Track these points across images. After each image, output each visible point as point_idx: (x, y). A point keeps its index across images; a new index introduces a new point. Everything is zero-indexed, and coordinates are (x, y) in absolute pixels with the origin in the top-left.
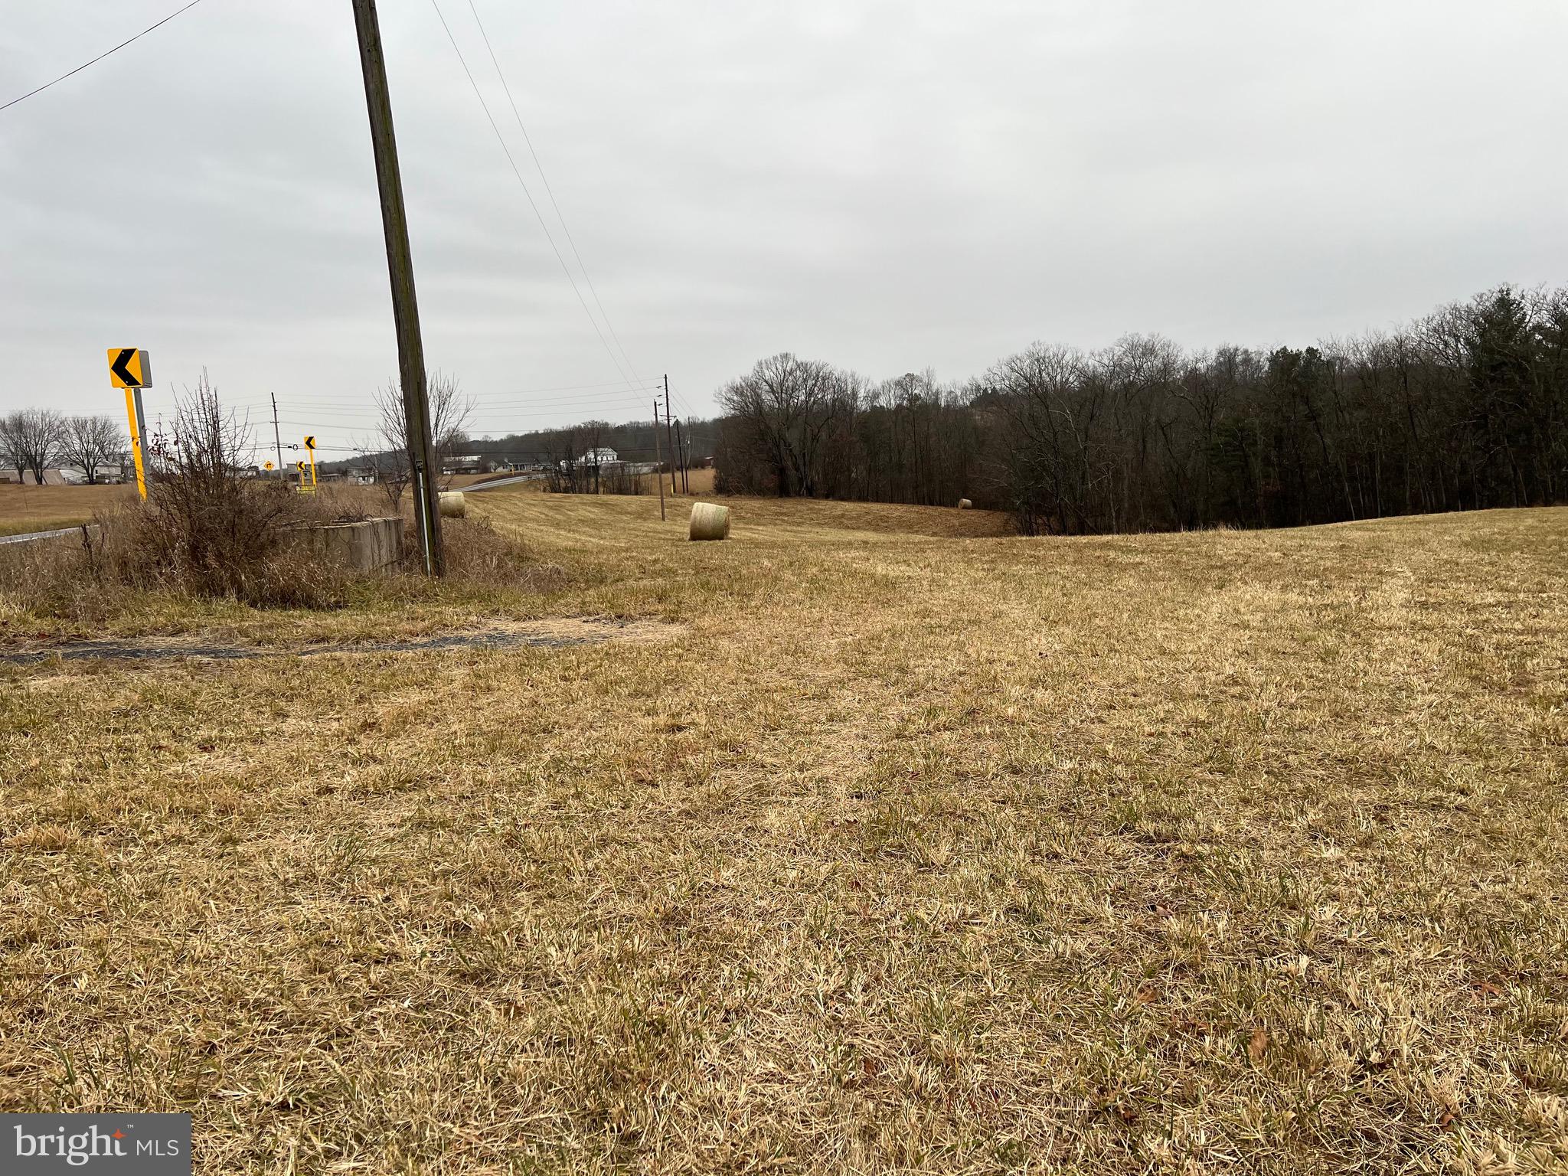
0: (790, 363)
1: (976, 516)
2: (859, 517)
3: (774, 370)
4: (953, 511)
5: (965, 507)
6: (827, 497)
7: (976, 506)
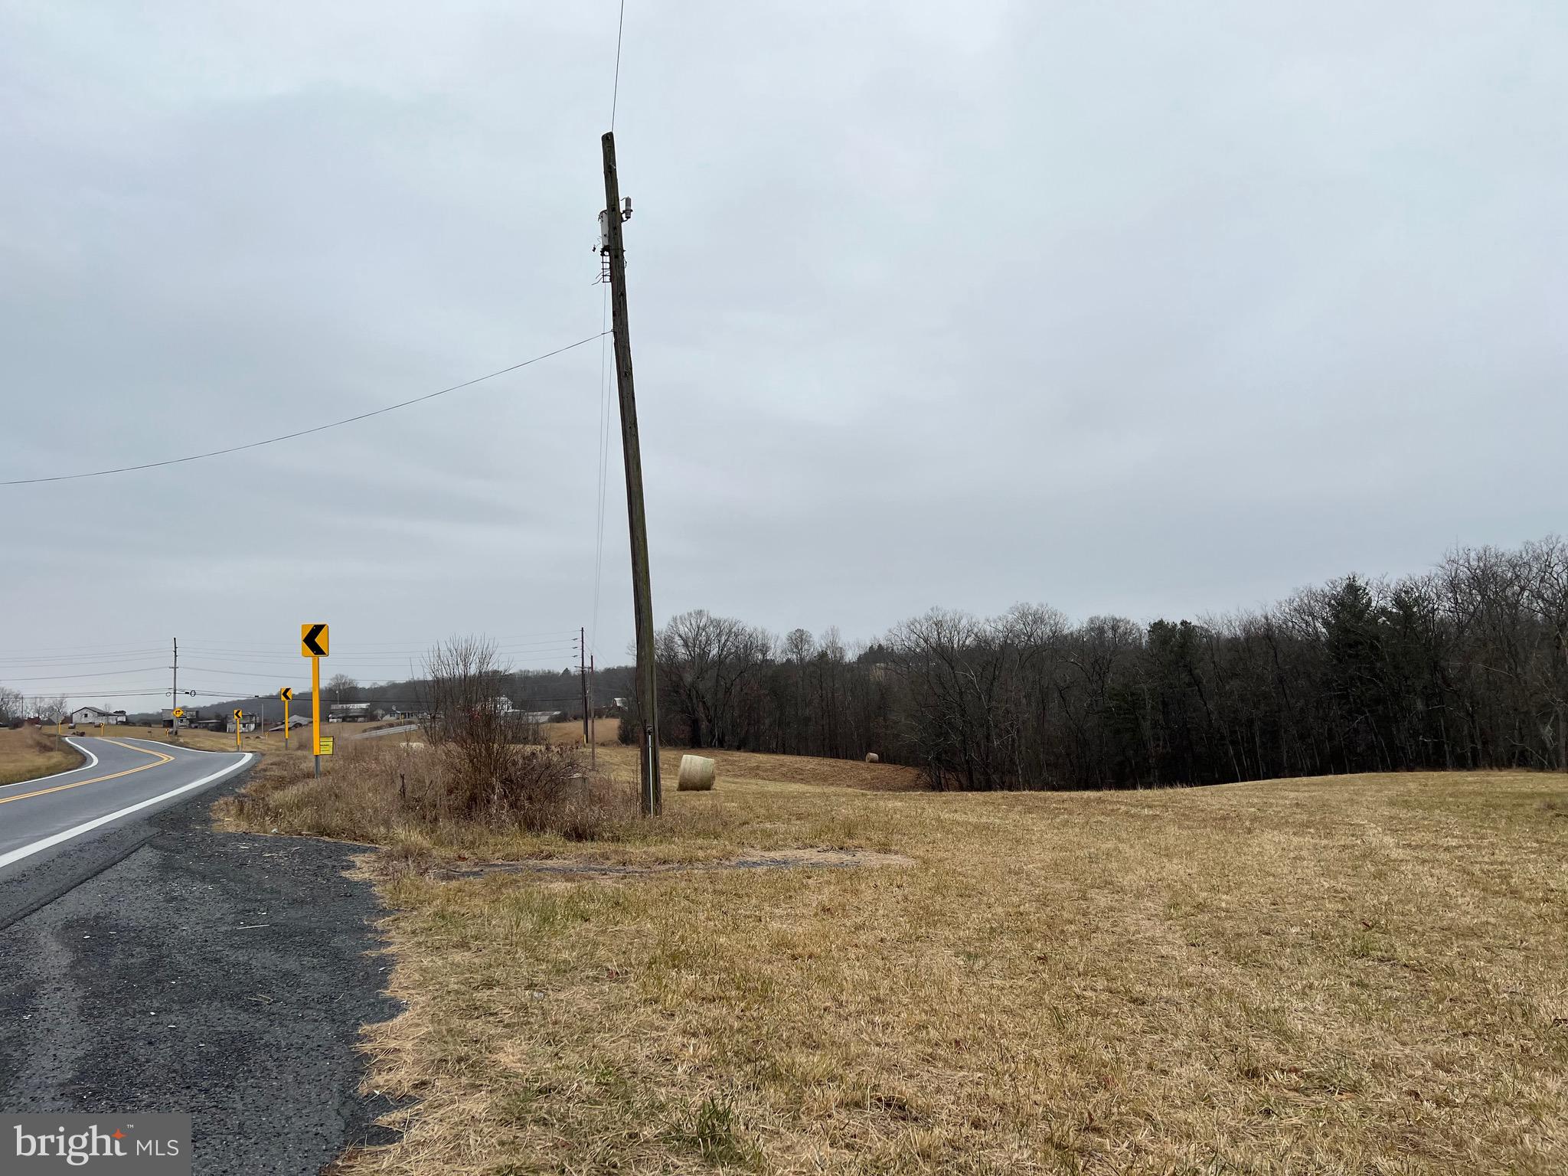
0: (704, 620)
1: (885, 770)
2: (773, 769)
3: (688, 625)
4: (861, 764)
5: (872, 761)
6: (738, 749)
7: (882, 760)
